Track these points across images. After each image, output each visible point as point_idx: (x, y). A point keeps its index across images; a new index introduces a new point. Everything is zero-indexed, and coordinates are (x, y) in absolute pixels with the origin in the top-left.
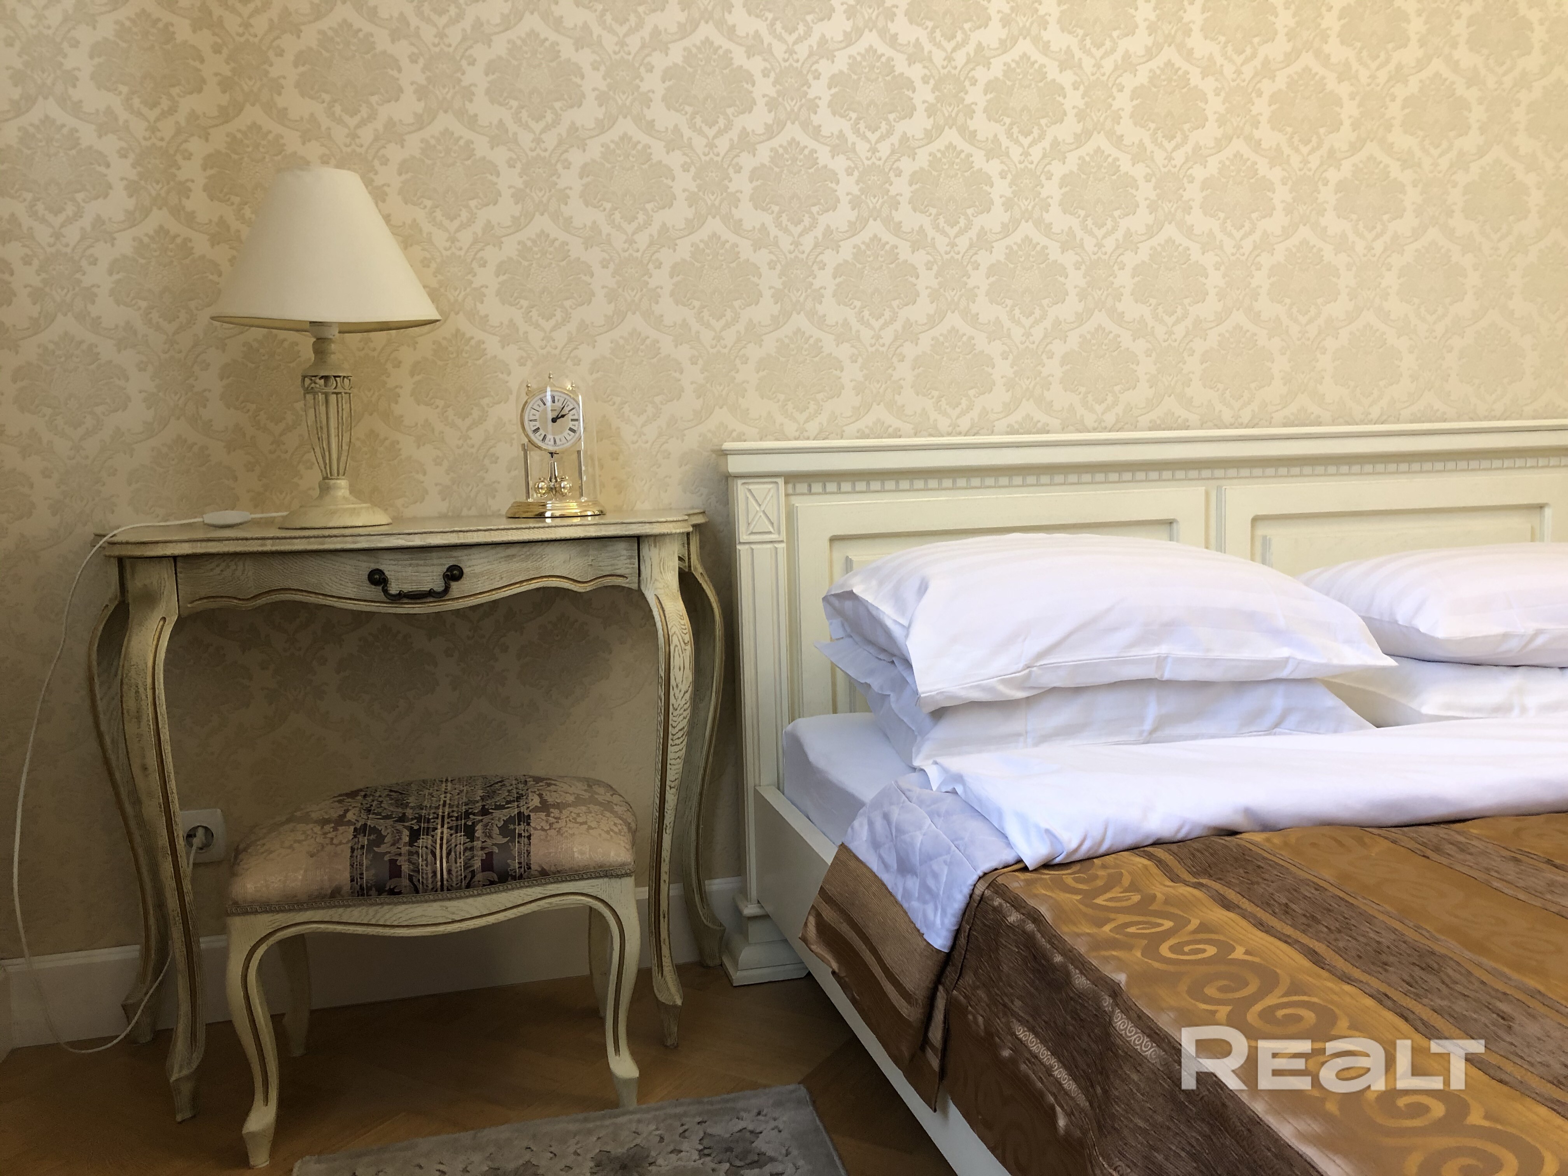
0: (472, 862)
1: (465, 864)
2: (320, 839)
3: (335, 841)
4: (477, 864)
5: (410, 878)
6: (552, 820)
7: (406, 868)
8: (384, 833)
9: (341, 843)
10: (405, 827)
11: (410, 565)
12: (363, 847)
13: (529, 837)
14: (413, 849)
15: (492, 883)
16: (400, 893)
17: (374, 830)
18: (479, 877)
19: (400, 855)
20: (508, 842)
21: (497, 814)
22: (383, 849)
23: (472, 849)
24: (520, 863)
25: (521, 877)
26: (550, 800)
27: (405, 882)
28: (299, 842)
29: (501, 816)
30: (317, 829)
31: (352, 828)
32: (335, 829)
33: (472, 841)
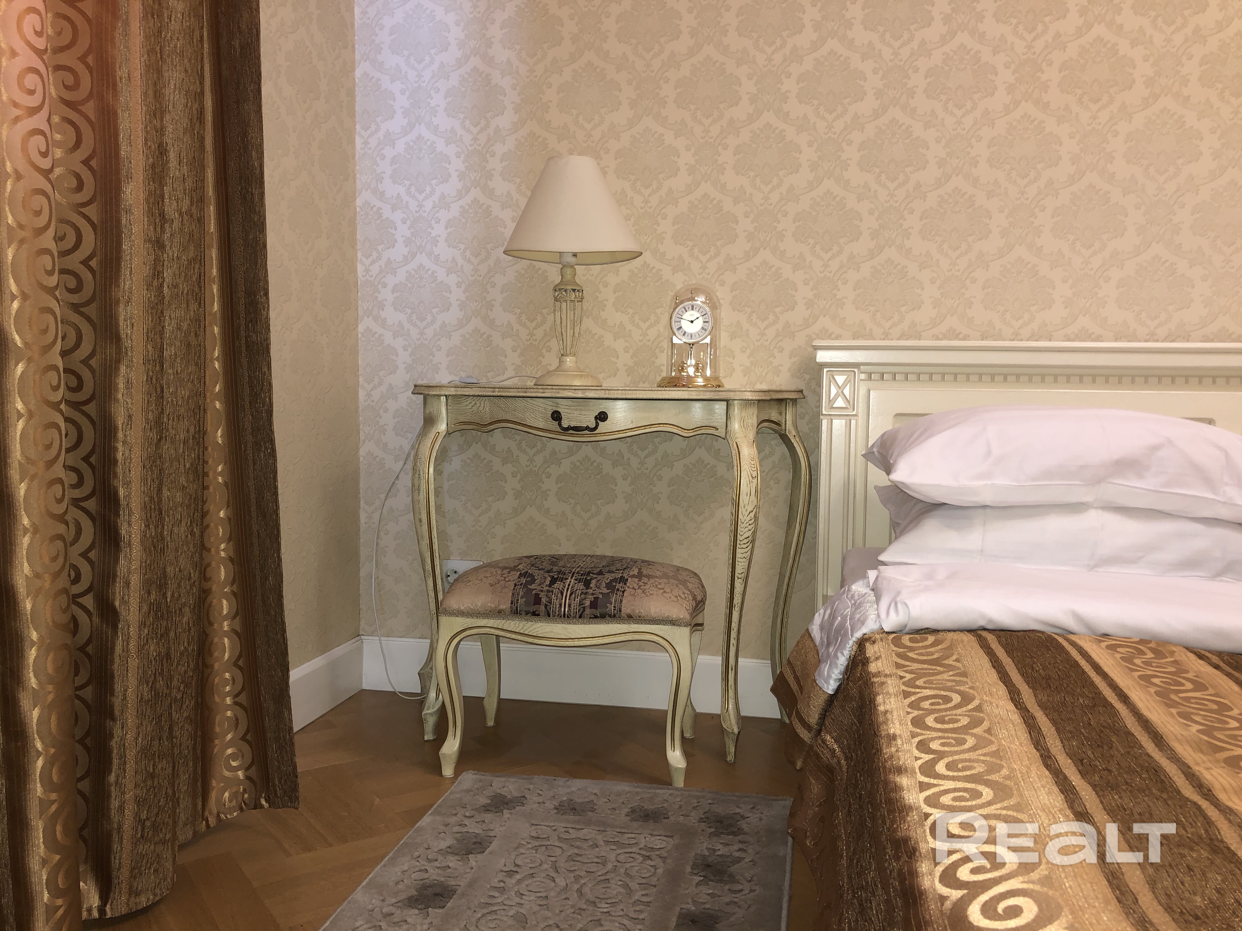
0: (584, 601)
1: (580, 602)
2: (499, 577)
3: (507, 579)
4: (587, 603)
5: (546, 606)
6: (641, 583)
7: (544, 600)
8: (536, 578)
9: (509, 581)
10: (549, 576)
11: (576, 410)
12: (521, 584)
13: (623, 592)
14: (551, 589)
15: (596, 617)
16: (538, 615)
17: (532, 576)
18: (588, 611)
19: (542, 591)
20: (609, 593)
21: (607, 575)
22: (533, 587)
23: (586, 593)
24: (615, 607)
25: (614, 616)
26: (645, 572)
27: (542, 608)
28: (486, 577)
29: (610, 577)
30: (499, 572)
31: (519, 573)
32: (509, 572)
33: (587, 589)
